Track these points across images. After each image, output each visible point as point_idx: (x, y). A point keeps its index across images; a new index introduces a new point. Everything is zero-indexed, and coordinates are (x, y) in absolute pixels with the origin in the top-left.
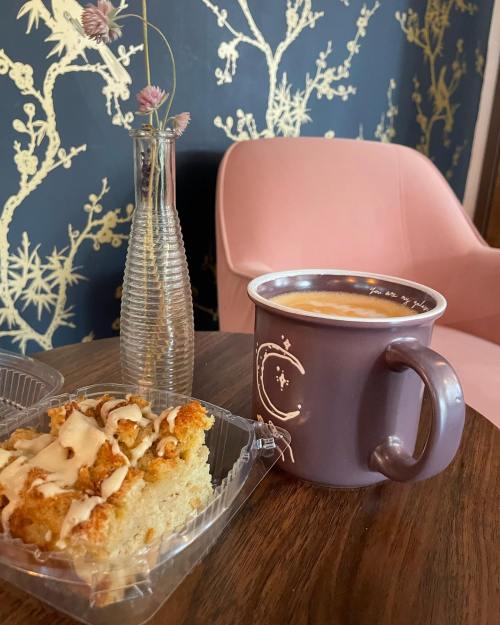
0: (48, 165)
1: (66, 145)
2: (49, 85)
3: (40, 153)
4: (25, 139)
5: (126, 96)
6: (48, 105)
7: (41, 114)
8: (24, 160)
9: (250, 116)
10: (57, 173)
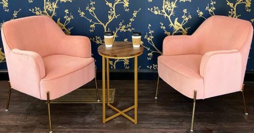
0: (113, 18)
1: (116, 15)
2: (114, 6)
3: (112, 16)
4: (110, 14)
5: (128, 6)
6: (114, 9)
7: (113, 10)
8: (110, 17)
9: (157, 8)
10: (115, 19)
